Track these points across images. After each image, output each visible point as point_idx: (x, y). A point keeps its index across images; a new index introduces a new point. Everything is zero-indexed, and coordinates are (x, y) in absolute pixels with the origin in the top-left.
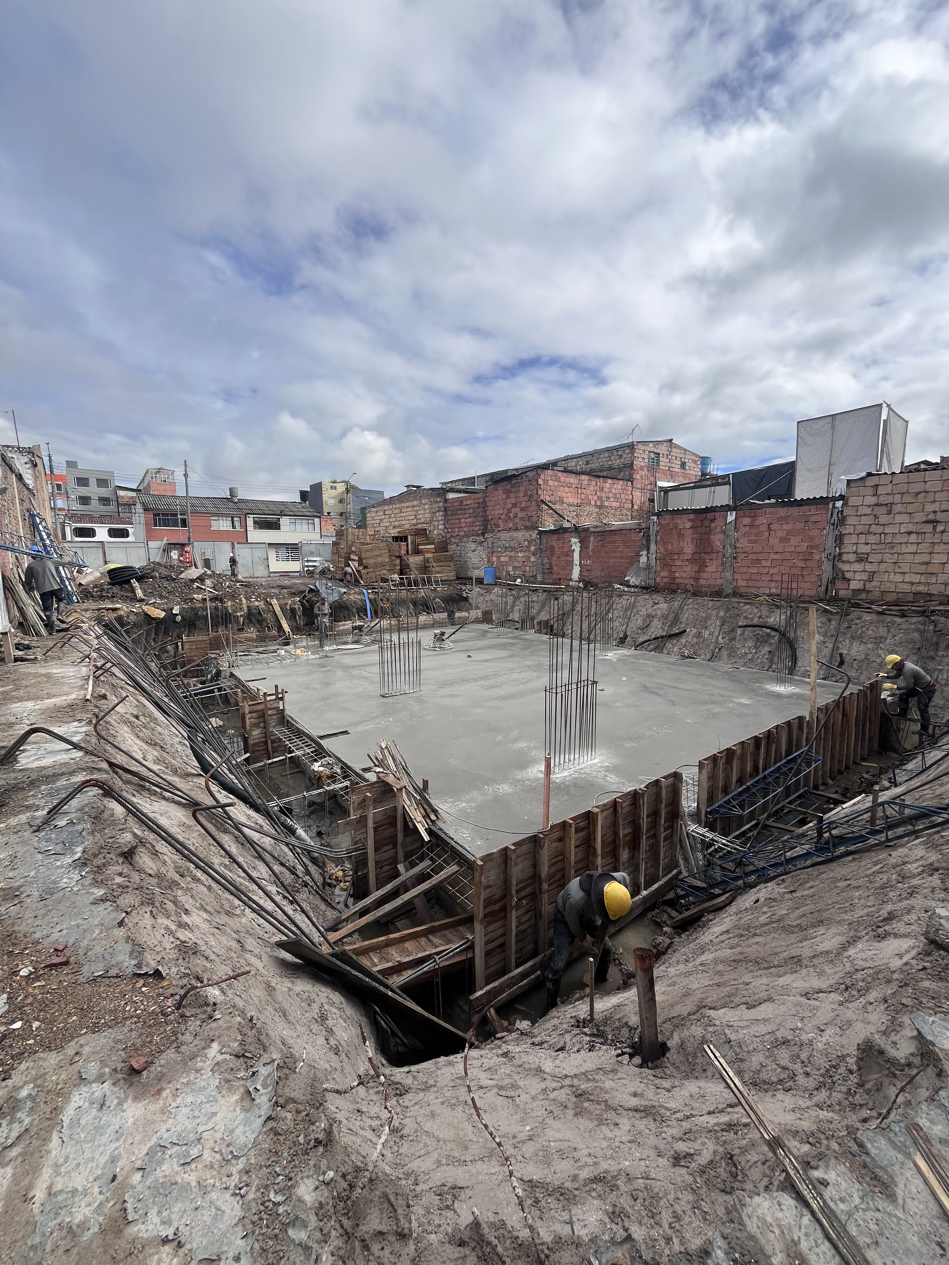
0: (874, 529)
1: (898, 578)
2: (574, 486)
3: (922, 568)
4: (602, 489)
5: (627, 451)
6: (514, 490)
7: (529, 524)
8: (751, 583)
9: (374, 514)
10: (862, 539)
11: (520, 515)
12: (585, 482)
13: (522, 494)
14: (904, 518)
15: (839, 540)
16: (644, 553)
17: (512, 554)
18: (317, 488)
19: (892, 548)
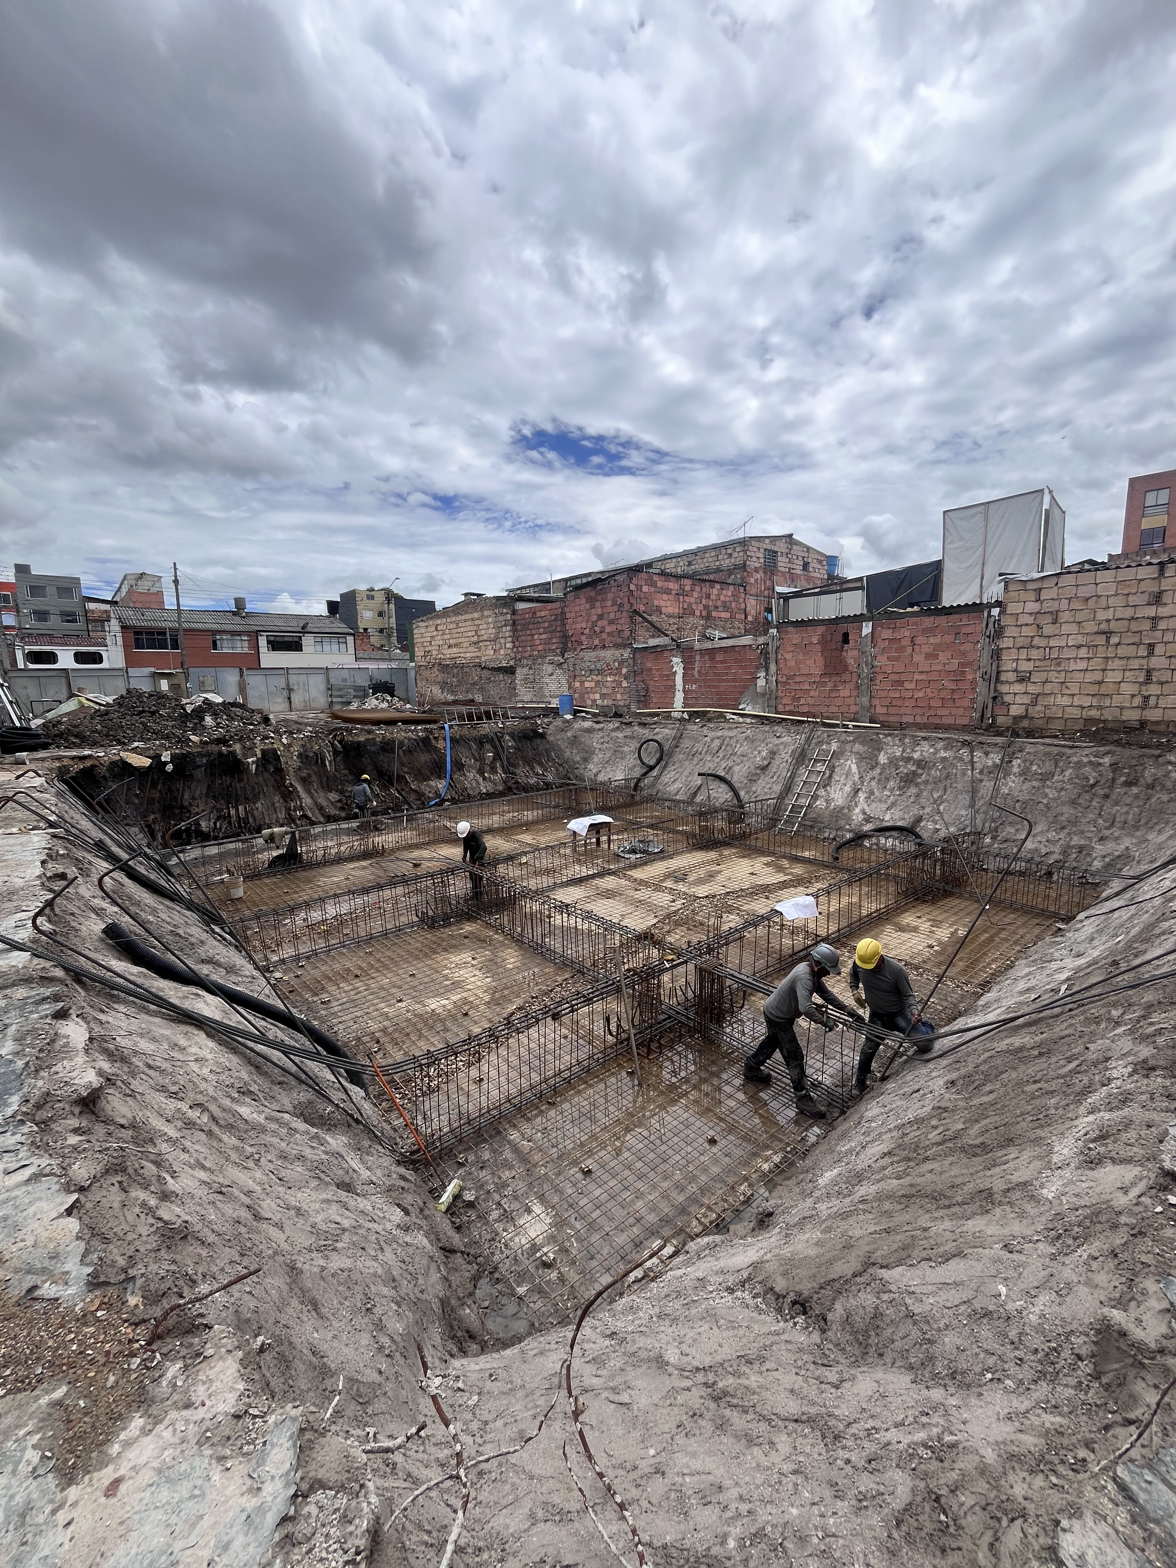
0: (1037, 641)
1: (1066, 701)
2: (674, 592)
3: (1094, 689)
4: (708, 597)
5: (738, 549)
6: (599, 598)
7: (619, 641)
8: (892, 710)
9: (423, 630)
10: (1023, 654)
11: (608, 629)
12: (688, 588)
13: (609, 603)
14: (1073, 628)
15: (997, 655)
16: (762, 674)
17: (599, 678)
18: (350, 598)
19: (1059, 664)
